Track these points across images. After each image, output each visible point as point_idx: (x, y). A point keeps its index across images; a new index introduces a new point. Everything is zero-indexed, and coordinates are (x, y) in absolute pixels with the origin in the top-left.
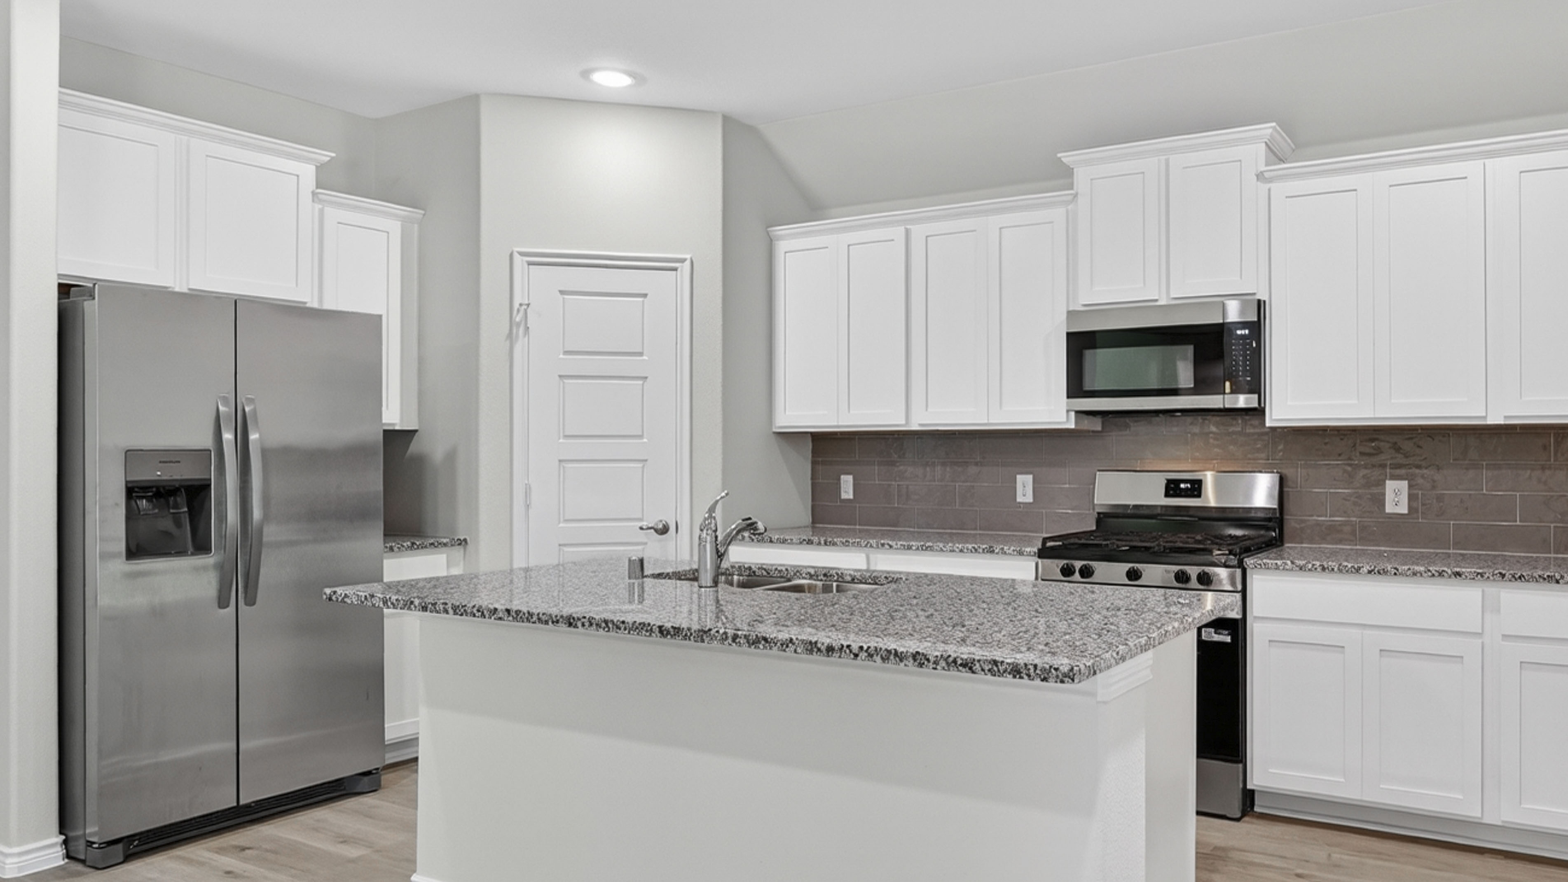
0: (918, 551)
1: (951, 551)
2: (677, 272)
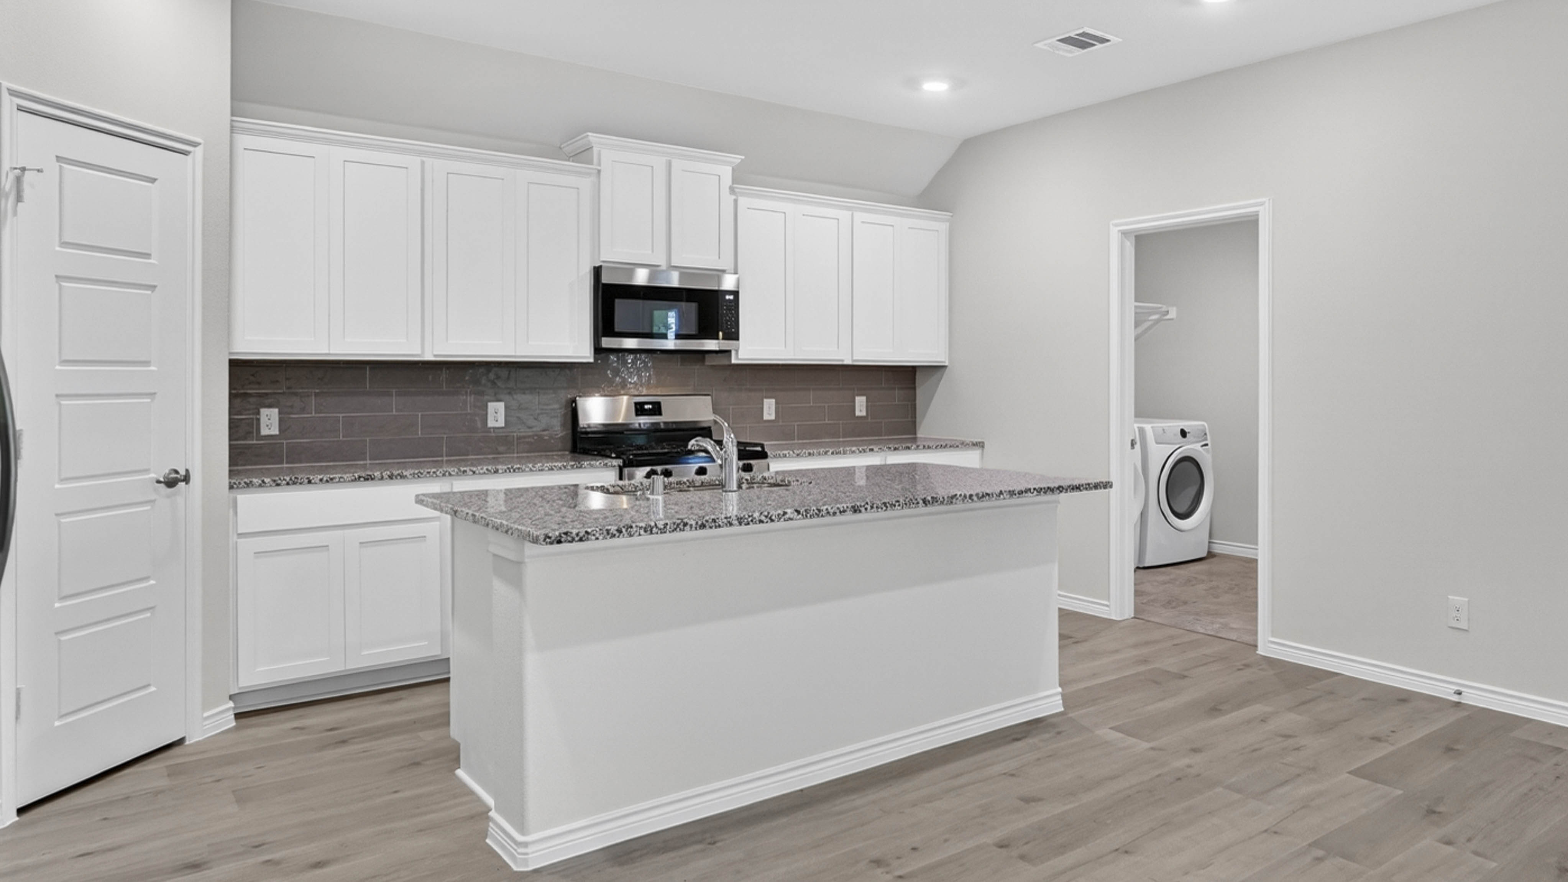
0: (505, 474)
1: (539, 470)
2: (189, 158)
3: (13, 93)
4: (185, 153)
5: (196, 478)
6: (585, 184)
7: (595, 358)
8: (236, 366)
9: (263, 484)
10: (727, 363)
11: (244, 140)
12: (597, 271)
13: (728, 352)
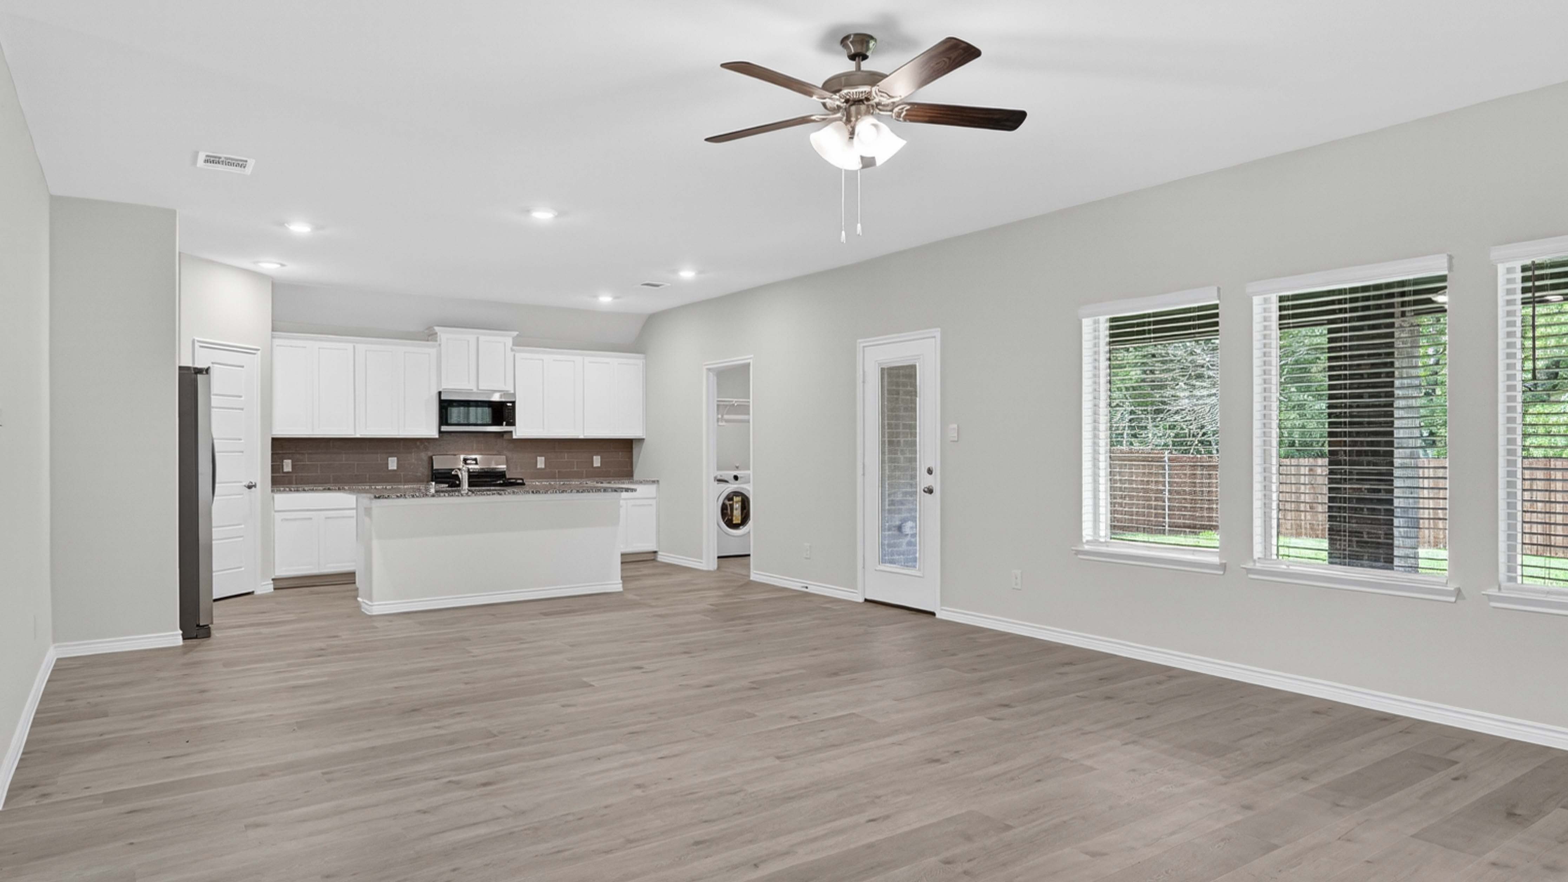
2: (256, 356)
3: (199, 341)
4: (254, 354)
5: (258, 486)
6: (433, 351)
7: (439, 436)
8: (275, 441)
9: (284, 490)
10: (509, 438)
11: (277, 342)
12: (440, 393)
13: (511, 432)
